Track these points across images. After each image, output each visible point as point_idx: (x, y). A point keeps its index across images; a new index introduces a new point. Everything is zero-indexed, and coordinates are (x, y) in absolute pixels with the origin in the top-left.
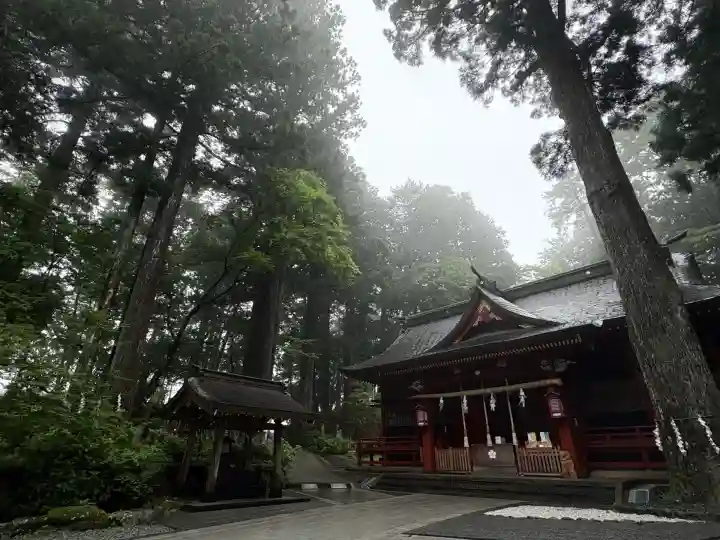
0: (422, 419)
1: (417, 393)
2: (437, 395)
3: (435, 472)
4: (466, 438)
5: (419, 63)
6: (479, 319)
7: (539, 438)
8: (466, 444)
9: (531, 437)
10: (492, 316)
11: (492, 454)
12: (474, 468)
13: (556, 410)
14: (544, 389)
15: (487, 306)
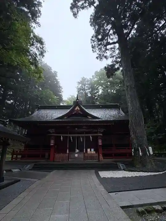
0: (52, 143)
1: (51, 133)
2: (60, 135)
3: (54, 162)
4: (68, 150)
5: (76, 17)
6: (75, 112)
7: (91, 150)
8: (68, 152)
9: (89, 150)
10: (80, 112)
11: (76, 155)
12: (69, 160)
13: (100, 142)
14: (97, 136)
15: (78, 108)
